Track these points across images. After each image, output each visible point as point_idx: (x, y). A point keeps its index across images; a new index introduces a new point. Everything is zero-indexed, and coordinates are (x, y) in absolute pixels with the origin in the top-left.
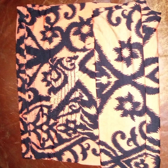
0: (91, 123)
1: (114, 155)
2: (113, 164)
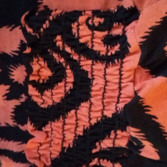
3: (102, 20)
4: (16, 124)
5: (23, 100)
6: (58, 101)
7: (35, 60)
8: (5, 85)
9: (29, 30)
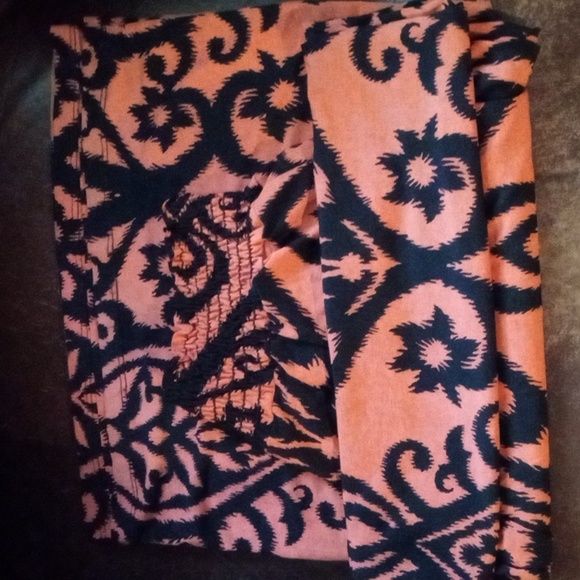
0: (313, 417)
1: (392, 525)
2: (389, 554)
3: (231, 200)
4: (166, 324)
5: (172, 295)
6: (201, 287)
7: (176, 244)
8: (155, 279)
9: (169, 215)
